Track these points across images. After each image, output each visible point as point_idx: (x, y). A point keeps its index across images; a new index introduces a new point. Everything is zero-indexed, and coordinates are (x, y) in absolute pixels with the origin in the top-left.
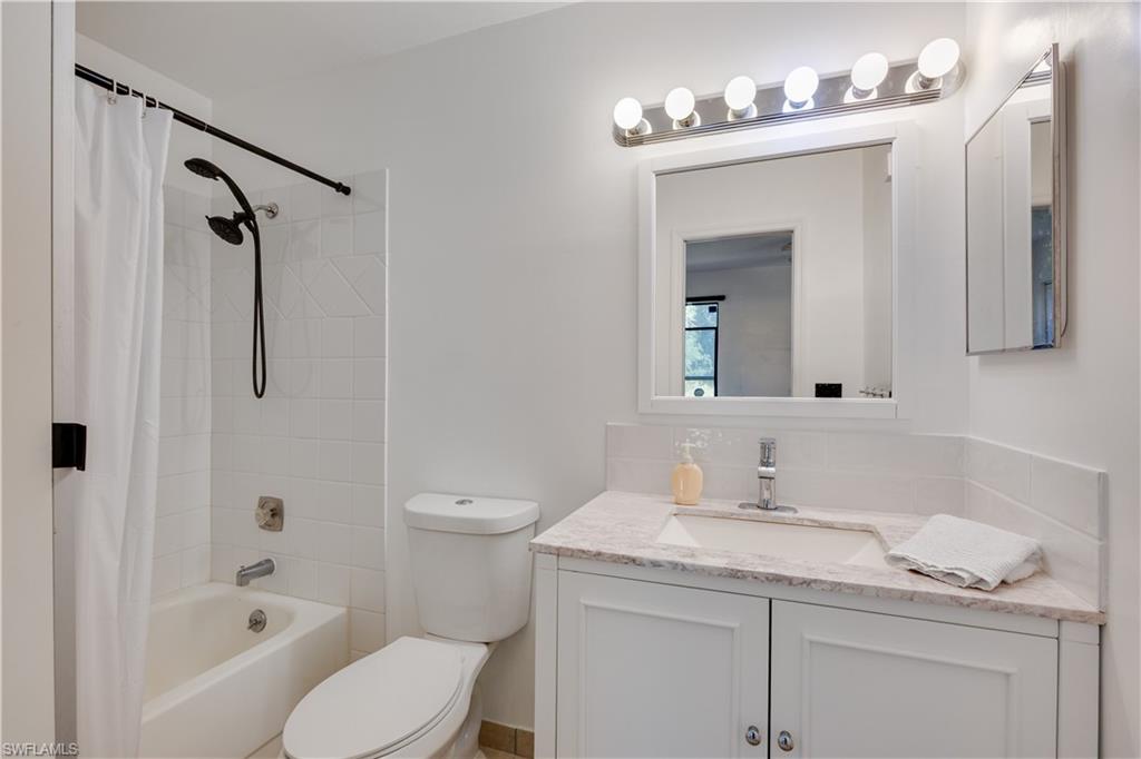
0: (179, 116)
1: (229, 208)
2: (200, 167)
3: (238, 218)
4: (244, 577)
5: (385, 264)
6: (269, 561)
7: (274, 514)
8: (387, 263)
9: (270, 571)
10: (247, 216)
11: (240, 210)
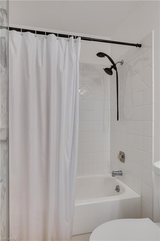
0: (83, 38)
1: (109, 65)
2: (101, 55)
3: (112, 67)
4: (114, 174)
5: (152, 68)
6: (121, 171)
7: (122, 157)
8: (153, 67)
9: (121, 174)
10: (114, 66)
11: (112, 65)
